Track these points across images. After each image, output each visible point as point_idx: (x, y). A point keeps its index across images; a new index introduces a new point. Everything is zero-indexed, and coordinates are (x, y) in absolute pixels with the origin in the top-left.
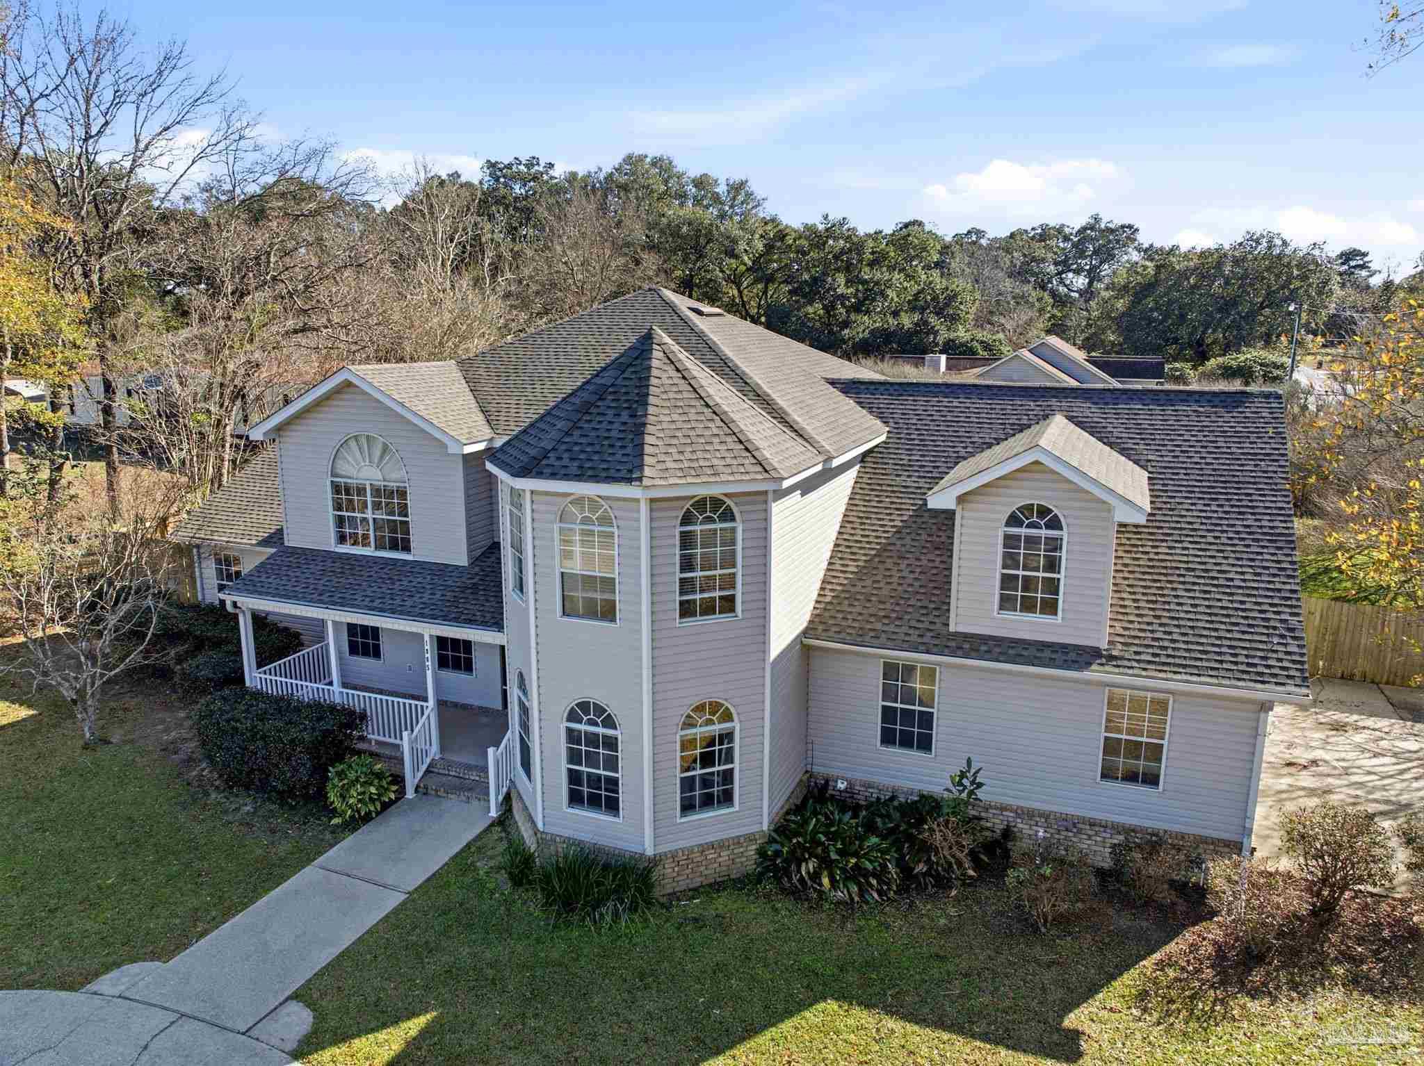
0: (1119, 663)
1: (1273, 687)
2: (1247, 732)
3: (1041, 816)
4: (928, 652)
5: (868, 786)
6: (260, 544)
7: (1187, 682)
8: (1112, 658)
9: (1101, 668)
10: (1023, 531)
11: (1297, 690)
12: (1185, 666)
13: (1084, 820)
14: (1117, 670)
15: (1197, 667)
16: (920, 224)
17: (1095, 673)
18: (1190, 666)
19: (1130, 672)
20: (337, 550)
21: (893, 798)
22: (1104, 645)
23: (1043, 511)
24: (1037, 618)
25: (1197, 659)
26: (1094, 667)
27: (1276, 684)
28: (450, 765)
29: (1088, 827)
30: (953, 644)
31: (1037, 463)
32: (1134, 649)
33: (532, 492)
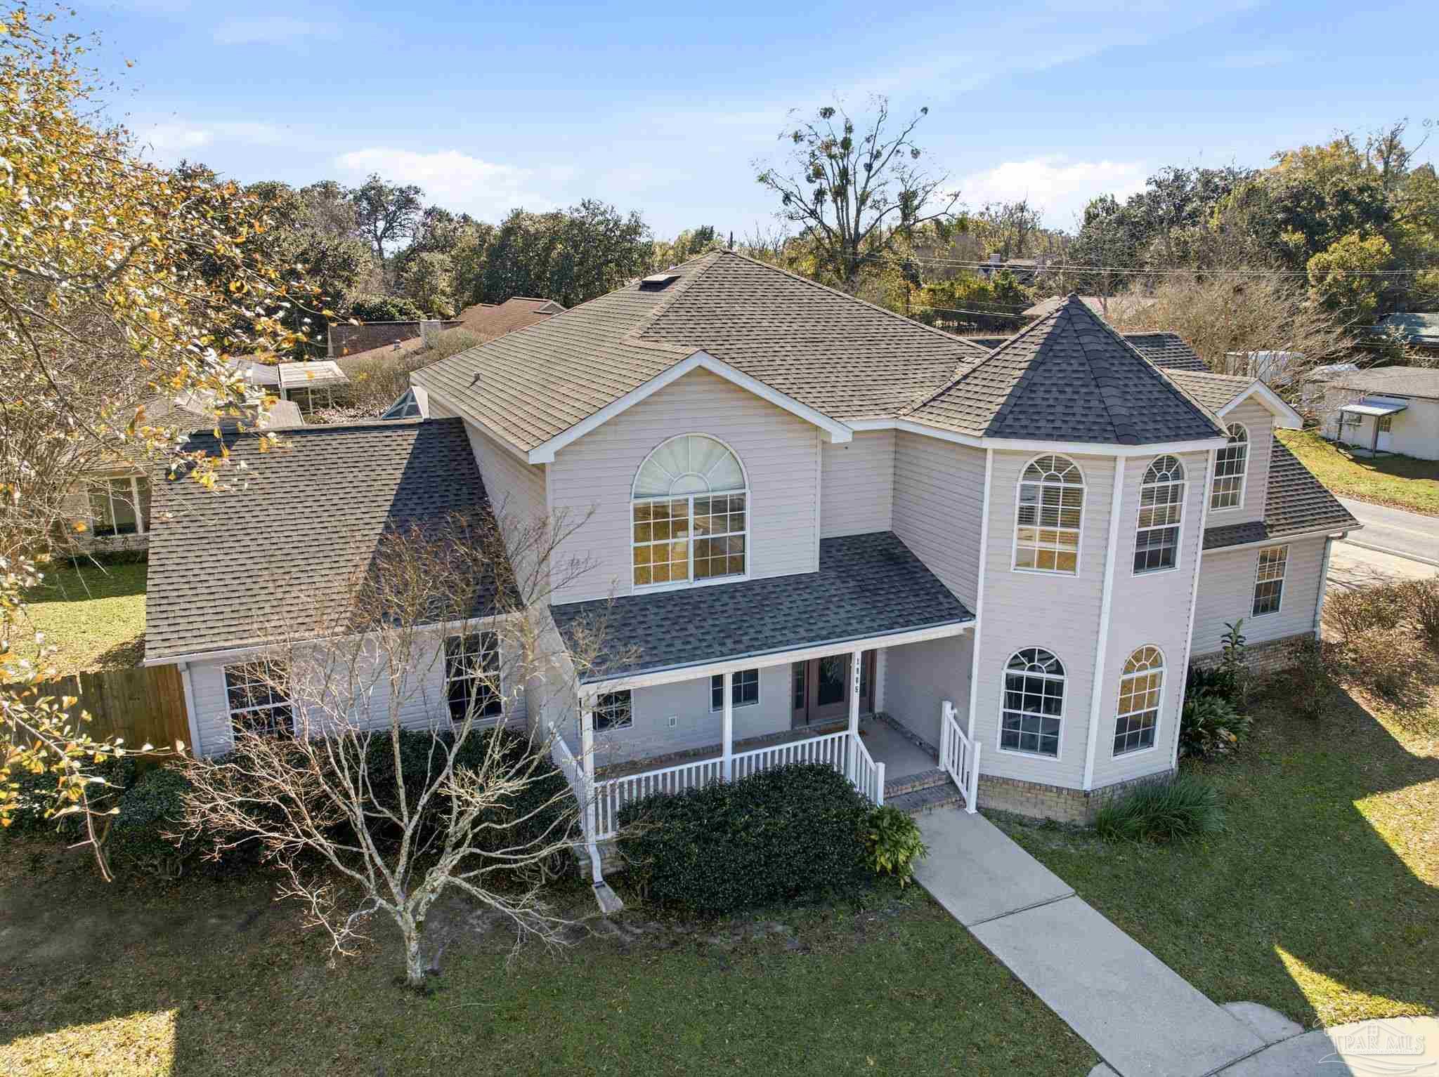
9: (1272, 535)
14: (1279, 533)
22: (1263, 520)
23: (1238, 428)
24: (1229, 509)
27: (1344, 521)
32: (1274, 518)
33: (1127, 459)
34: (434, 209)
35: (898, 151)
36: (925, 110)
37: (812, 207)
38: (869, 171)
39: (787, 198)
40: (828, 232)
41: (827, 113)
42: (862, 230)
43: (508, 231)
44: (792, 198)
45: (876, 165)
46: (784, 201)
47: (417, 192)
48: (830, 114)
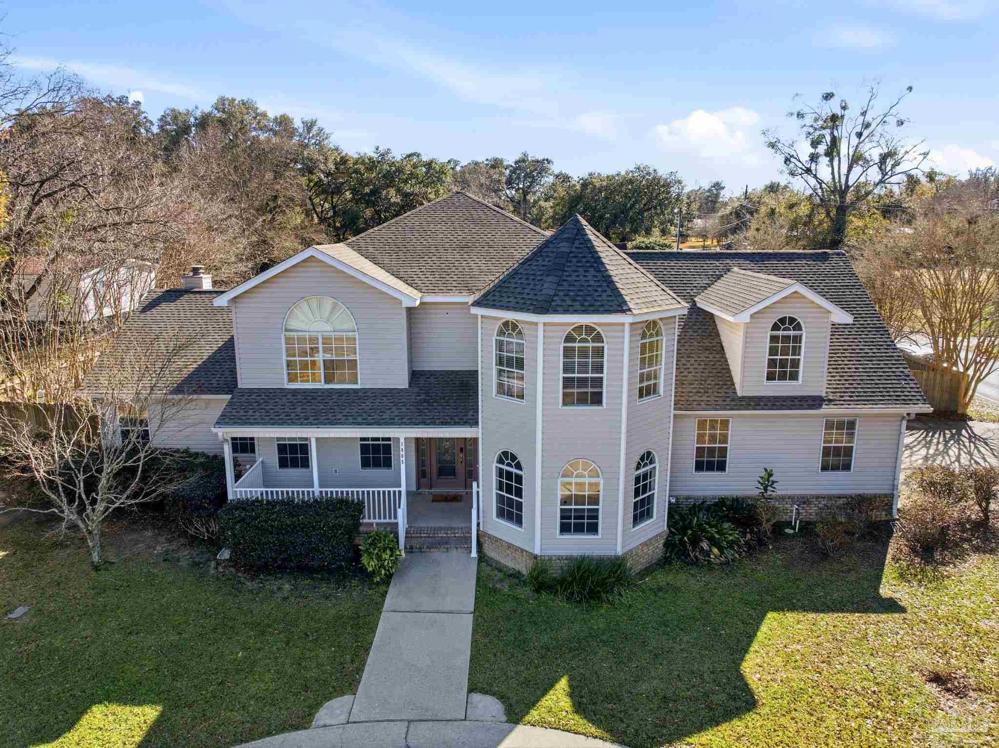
0: (835, 403)
1: (912, 406)
2: (895, 433)
3: (789, 498)
4: (731, 410)
5: (688, 498)
6: (171, 393)
7: (872, 408)
8: (830, 401)
9: (827, 407)
10: (780, 333)
11: (924, 406)
12: (868, 400)
13: (813, 496)
14: (835, 407)
15: (873, 400)
16: (418, 155)
17: (826, 410)
18: (871, 400)
19: (843, 407)
20: (289, 387)
21: (703, 503)
22: (824, 395)
23: (792, 320)
24: (787, 383)
25: (871, 396)
26: (824, 406)
27: (914, 404)
28: (420, 530)
29: (814, 500)
30: (744, 403)
31: (796, 292)
32: (838, 394)
33: (545, 324)
34: (561, 173)
35: (884, 122)
36: (910, 89)
37: (808, 166)
38: (860, 138)
39: (787, 161)
40: (820, 184)
41: (828, 97)
42: (850, 183)
43: (585, 185)
44: (792, 160)
45: (866, 133)
46: (785, 163)
47: (549, 163)
48: (831, 97)
